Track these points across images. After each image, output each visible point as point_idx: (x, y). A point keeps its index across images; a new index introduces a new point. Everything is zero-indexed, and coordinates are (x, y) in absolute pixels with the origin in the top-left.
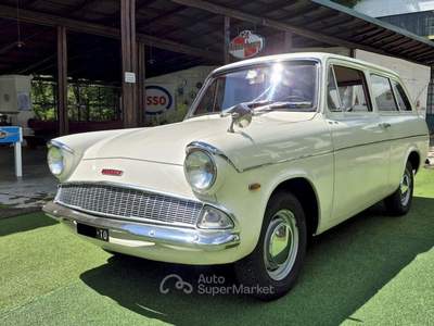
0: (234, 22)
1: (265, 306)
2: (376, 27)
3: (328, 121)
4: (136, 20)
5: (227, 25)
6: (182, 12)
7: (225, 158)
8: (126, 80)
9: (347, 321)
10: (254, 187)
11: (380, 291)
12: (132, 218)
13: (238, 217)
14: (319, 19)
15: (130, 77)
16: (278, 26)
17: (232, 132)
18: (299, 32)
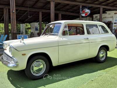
5: (81, 7)
16: (98, 6)
17: (21, 42)
18: (105, 7)
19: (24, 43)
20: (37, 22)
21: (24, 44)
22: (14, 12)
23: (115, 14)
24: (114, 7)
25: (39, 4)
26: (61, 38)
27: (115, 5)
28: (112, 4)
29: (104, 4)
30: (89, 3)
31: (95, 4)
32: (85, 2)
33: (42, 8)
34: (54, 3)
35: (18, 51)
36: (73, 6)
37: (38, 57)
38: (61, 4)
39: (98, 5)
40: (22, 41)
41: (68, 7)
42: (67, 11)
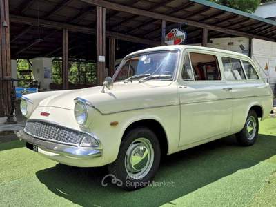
0: (168, 24)
1: (126, 193)
2: (266, 24)
3: (179, 86)
4: (106, 24)
5: (164, 25)
6: (137, 19)
7: (94, 107)
8: (99, 61)
9: (167, 204)
10: (114, 124)
11: (199, 189)
12: (50, 140)
13: (101, 141)
14: (226, 20)
15: (102, 59)
16: (199, 25)
17: (104, 92)
18: (213, 28)
19: (110, 94)
20: (50, 57)
21: (112, 97)
22: (5, 24)
23: (229, 44)
24: (230, 28)
25: (65, 12)
26: (183, 86)
27: (232, 25)
28: (226, 22)
29: (210, 20)
30: (180, 17)
31: (193, 20)
32: (171, 13)
33: (69, 21)
34: (105, 9)
35: (103, 114)
36: (143, 22)
37: (140, 131)
38: (118, 15)
39: (199, 23)
40: (106, 90)
41: (131, 24)
42: (128, 31)
